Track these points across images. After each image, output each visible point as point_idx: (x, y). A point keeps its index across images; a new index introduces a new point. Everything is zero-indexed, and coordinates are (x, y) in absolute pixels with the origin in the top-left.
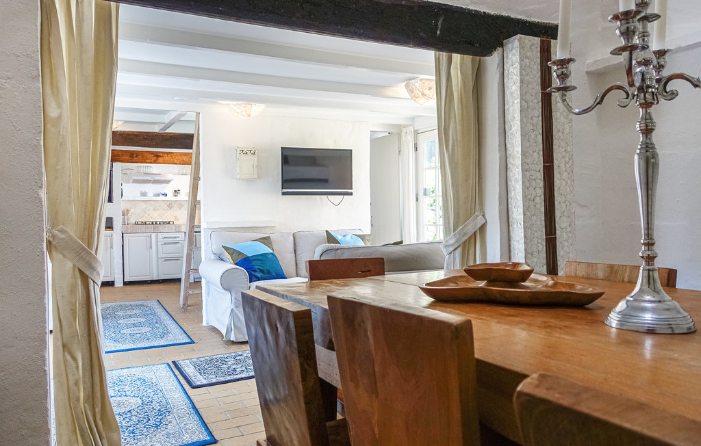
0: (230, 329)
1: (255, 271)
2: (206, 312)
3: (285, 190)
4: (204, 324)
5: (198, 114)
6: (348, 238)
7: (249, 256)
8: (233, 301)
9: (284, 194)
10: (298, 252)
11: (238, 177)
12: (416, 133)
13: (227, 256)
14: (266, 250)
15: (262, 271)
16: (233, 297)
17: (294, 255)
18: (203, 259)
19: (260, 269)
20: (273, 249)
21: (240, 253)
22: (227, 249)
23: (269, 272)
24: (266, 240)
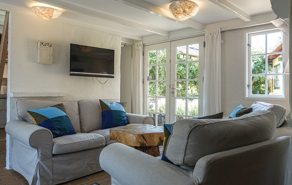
0: (36, 179)
1: (54, 130)
2: (10, 160)
3: (72, 72)
4: (8, 167)
5: (7, 13)
6: (114, 104)
7: (50, 118)
8: (40, 155)
9: (71, 75)
10: (82, 114)
11: (39, 61)
12: (144, 46)
13: (31, 118)
14: (61, 113)
15: (59, 129)
16: (40, 152)
17: (79, 116)
18: (8, 120)
19: (58, 128)
20: (66, 113)
21: (42, 116)
22: (31, 113)
23: (64, 130)
24: (60, 106)
